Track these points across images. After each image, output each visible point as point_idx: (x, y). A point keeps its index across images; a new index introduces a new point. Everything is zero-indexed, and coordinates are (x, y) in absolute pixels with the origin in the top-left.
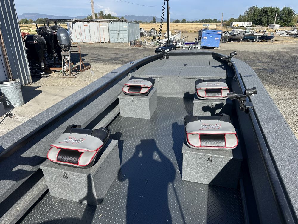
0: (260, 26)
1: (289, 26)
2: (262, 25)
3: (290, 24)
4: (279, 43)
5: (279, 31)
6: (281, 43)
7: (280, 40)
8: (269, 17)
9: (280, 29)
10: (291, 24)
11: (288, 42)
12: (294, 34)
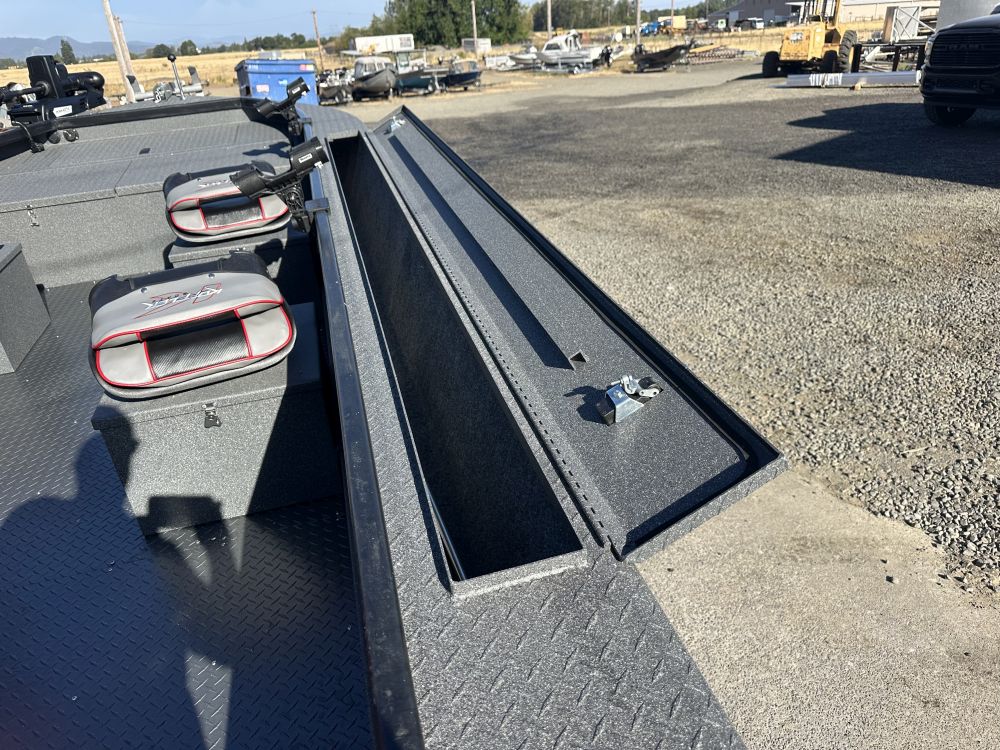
0: (438, 47)
1: (515, 43)
2: (443, 44)
3: (517, 36)
4: (499, 91)
5: (493, 56)
6: (503, 90)
7: (500, 83)
8: (458, 19)
9: (495, 52)
10: (521, 37)
11: (521, 86)
12: (531, 62)
